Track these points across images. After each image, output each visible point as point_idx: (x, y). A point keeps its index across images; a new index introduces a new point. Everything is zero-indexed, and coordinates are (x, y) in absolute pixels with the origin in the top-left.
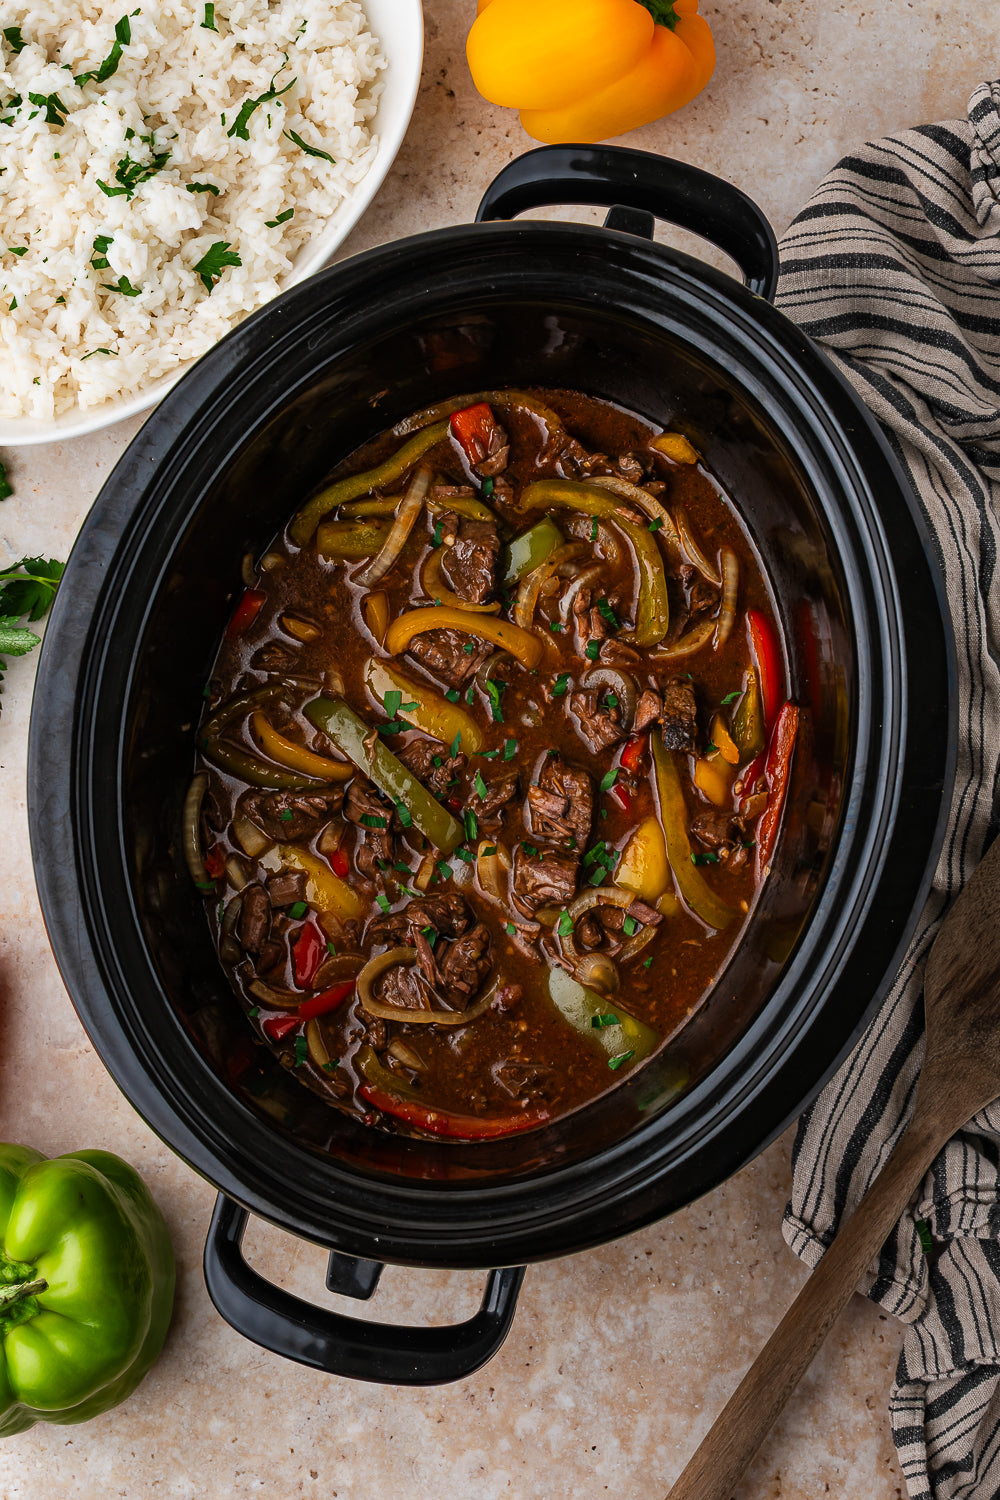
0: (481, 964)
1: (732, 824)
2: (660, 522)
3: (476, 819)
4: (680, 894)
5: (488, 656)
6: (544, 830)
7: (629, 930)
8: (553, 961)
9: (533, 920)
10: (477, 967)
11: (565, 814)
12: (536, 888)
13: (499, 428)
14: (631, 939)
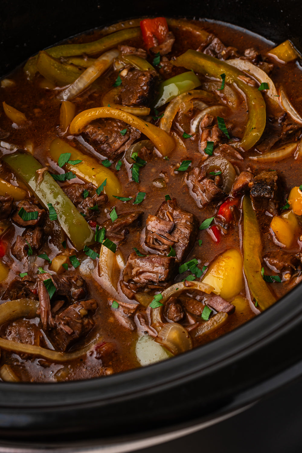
0: (86, 321)
1: (295, 257)
2: (266, 85)
3: (106, 232)
4: (249, 297)
5: (136, 141)
6: (153, 243)
7: (205, 315)
8: (142, 328)
9: (133, 298)
10: (83, 322)
11: (171, 232)
12: (139, 274)
13: (170, 33)
14: (205, 321)
